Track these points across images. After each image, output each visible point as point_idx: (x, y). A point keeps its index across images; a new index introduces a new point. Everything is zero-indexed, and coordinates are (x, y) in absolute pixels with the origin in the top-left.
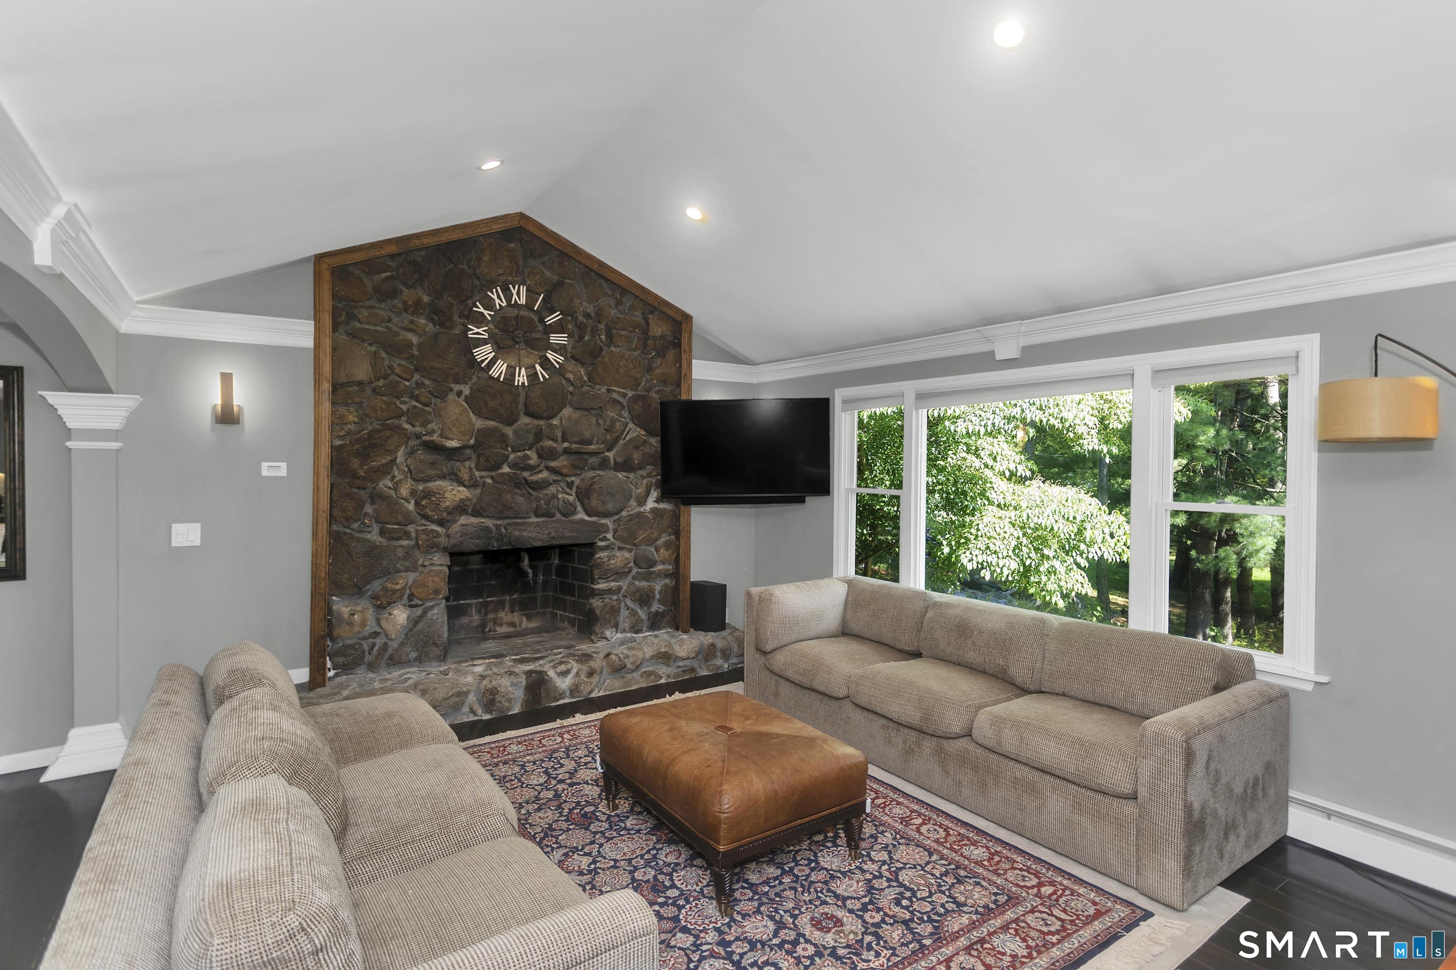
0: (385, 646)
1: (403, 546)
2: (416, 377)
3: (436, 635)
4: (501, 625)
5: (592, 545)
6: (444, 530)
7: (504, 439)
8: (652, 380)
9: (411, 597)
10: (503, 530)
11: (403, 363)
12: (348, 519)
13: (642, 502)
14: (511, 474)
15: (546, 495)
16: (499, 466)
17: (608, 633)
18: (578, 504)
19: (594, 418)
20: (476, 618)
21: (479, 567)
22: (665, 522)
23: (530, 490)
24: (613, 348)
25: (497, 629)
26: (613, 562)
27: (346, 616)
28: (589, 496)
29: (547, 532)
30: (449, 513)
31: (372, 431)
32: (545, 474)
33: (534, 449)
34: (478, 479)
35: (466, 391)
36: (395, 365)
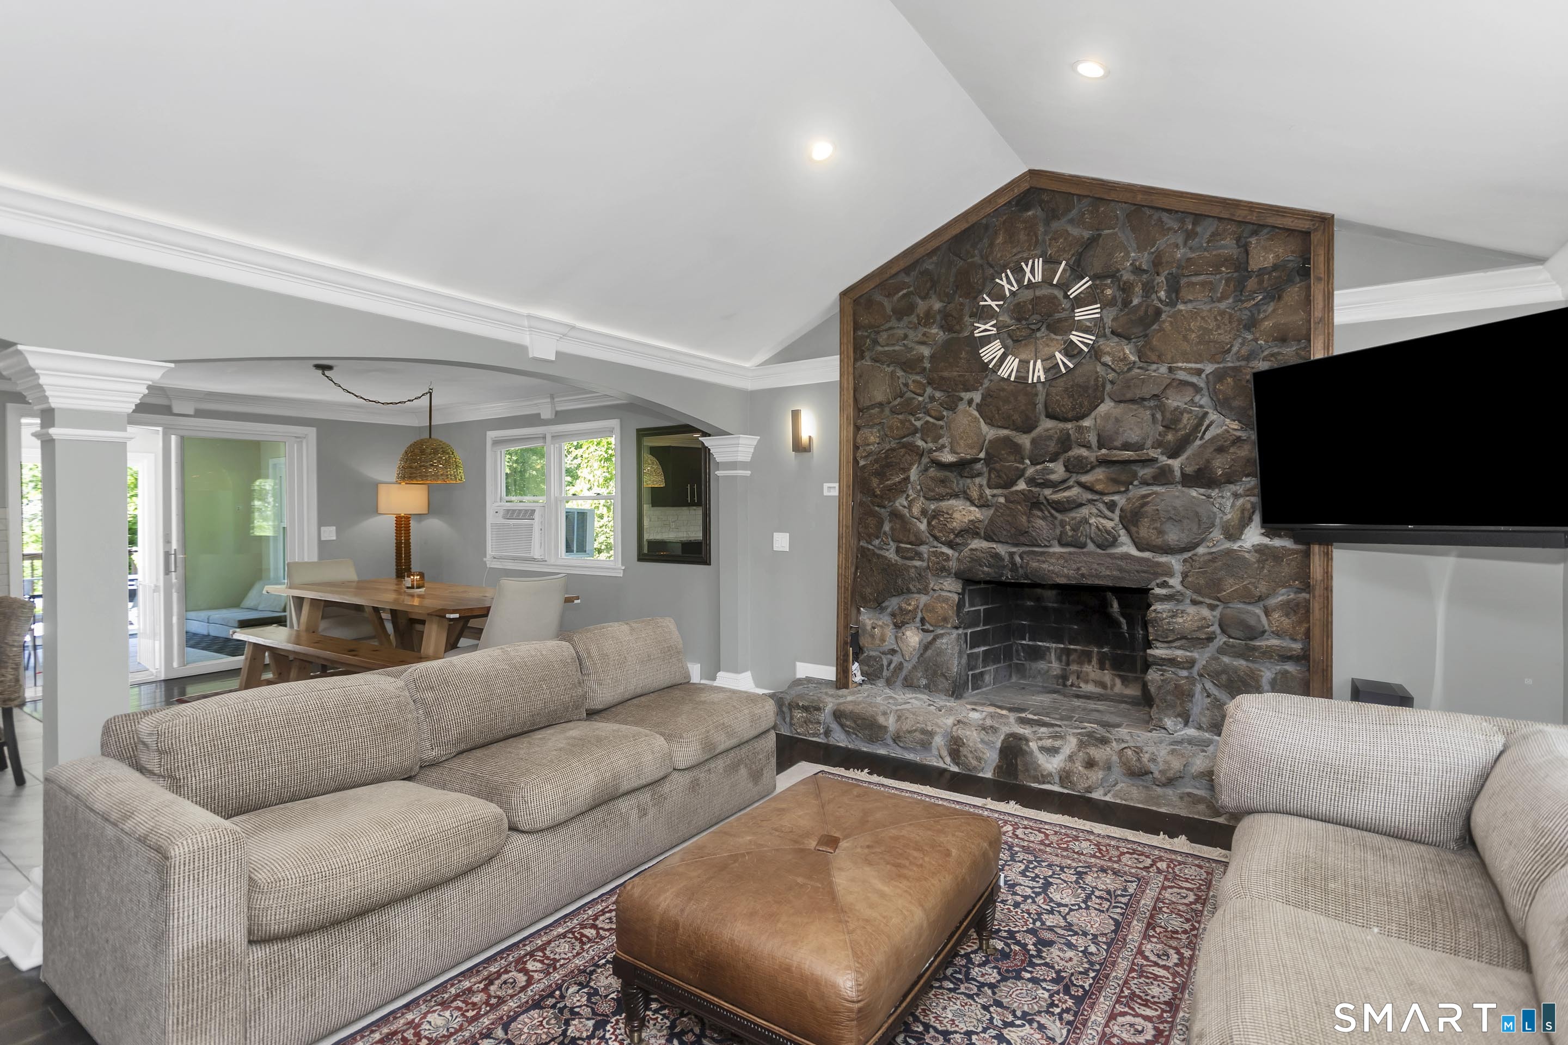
0: (900, 667)
1: (916, 567)
2: (929, 390)
3: (945, 666)
4: (1087, 682)
5: (1145, 591)
6: (956, 554)
7: (1016, 449)
8: (1256, 340)
9: (923, 621)
10: (1018, 559)
11: (918, 378)
12: (869, 535)
13: (1233, 533)
14: (1027, 492)
15: (1074, 519)
16: (1013, 483)
17: (1169, 723)
18: (1123, 532)
19: (1148, 412)
20: (1055, 666)
21: (1055, 605)
22: (1286, 570)
23: (1053, 512)
24: (1181, 307)
25: (1082, 685)
26: (1180, 620)
27: (869, 628)
28: (1137, 521)
29: (1074, 566)
30: (957, 536)
31: (888, 450)
32: (1074, 492)
33: (1061, 462)
34: (989, 497)
35: (977, 397)
36: (910, 382)
